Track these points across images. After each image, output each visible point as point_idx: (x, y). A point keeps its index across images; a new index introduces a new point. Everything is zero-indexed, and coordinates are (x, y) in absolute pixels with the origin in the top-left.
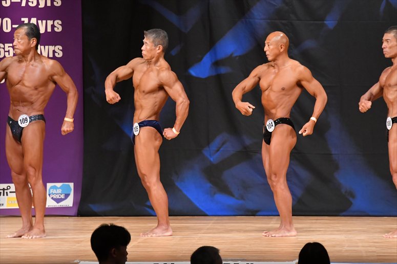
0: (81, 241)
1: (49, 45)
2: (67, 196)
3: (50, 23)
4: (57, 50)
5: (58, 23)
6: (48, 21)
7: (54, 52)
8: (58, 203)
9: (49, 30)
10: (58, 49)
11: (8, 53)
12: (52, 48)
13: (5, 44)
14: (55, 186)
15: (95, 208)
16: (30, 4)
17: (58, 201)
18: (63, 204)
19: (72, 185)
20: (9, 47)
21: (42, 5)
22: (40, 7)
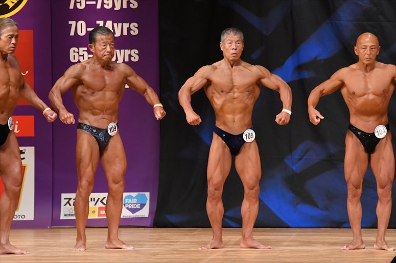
0: (158, 254)
1: (124, 49)
2: (142, 206)
3: (126, 25)
4: (133, 54)
5: (134, 26)
6: (124, 24)
7: (130, 56)
8: (133, 213)
9: (125, 33)
10: (134, 52)
11: (82, 57)
12: (127, 52)
13: (80, 48)
14: (130, 196)
15: (172, 218)
16: (106, 6)
17: (133, 211)
18: (139, 214)
19: (147, 194)
20: (83, 51)
21: (118, 8)
22: (115, 9)
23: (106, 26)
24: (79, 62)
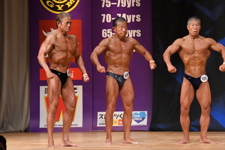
0: (152, 146)
1: (133, 29)
2: (143, 119)
3: (134, 16)
4: (137, 32)
5: (138, 16)
6: (133, 15)
7: (136, 33)
8: (138, 123)
9: (133, 20)
10: (138, 32)
11: (109, 35)
12: (134, 31)
13: (108, 30)
14: (136, 113)
15: (160, 126)
16: (122, 6)
17: (138, 122)
19: (146, 112)
20: (110, 31)
21: (129, 6)
22: (128, 7)
23: (123, 17)
24: (107, 37)
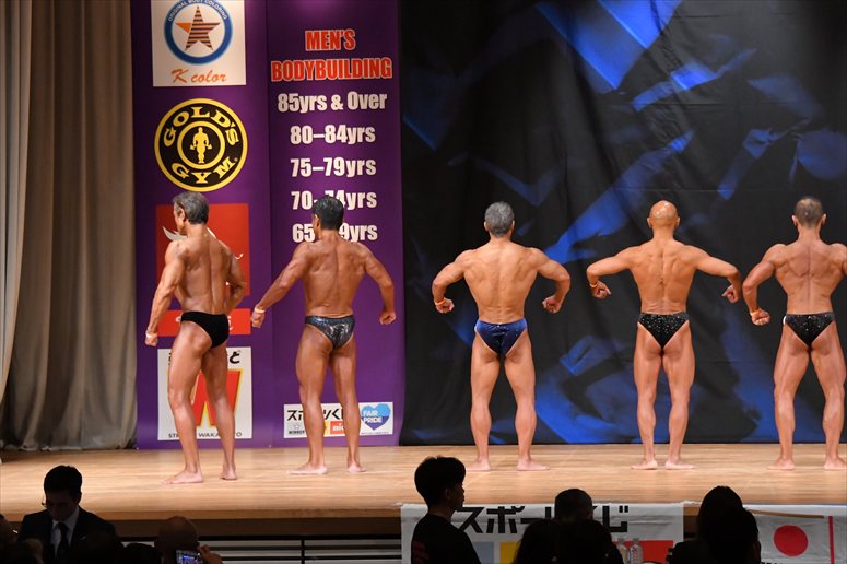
0: (403, 478)
1: (360, 225)
2: (385, 419)
3: (361, 196)
4: (370, 231)
5: (371, 196)
7: (367, 233)
8: (374, 429)
9: (361, 205)
10: (372, 229)
11: (308, 236)
12: (363, 229)
13: (305, 225)
14: (370, 406)
15: (421, 434)
16: (336, 173)
17: (374, 426)
18: (382, 430)
19: (390, 405)
21: (351, 174)
22: (348, 176)
